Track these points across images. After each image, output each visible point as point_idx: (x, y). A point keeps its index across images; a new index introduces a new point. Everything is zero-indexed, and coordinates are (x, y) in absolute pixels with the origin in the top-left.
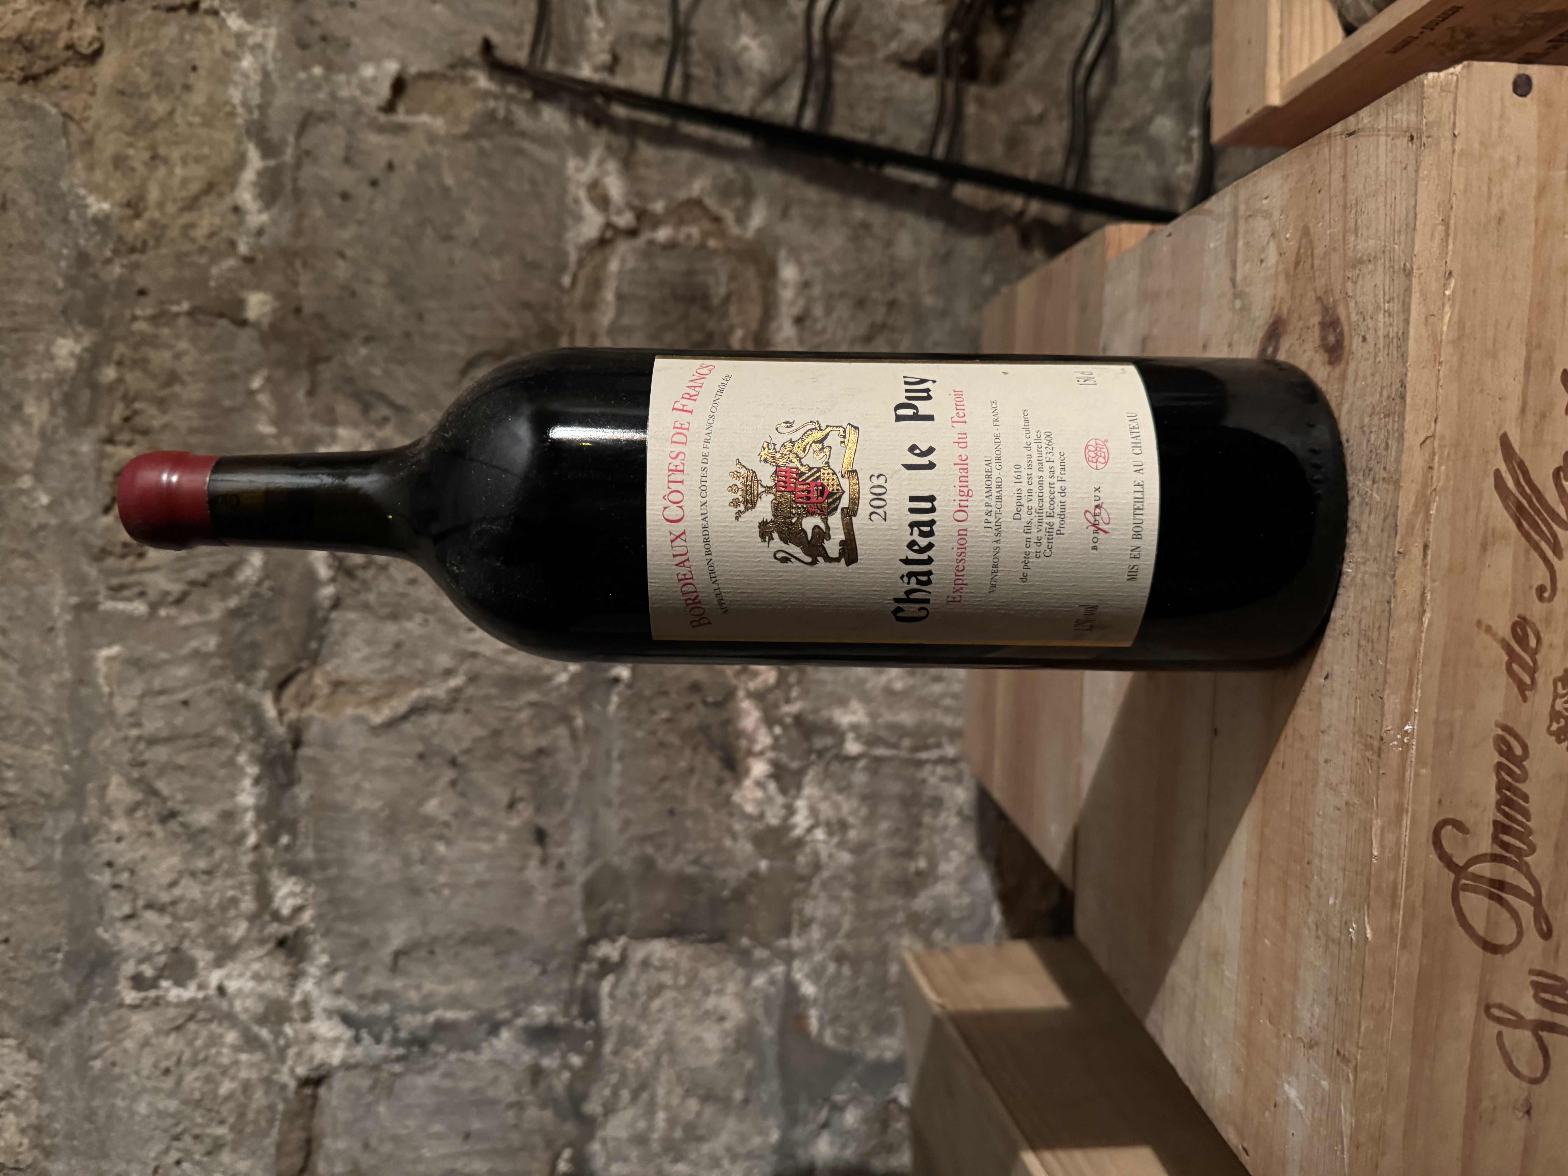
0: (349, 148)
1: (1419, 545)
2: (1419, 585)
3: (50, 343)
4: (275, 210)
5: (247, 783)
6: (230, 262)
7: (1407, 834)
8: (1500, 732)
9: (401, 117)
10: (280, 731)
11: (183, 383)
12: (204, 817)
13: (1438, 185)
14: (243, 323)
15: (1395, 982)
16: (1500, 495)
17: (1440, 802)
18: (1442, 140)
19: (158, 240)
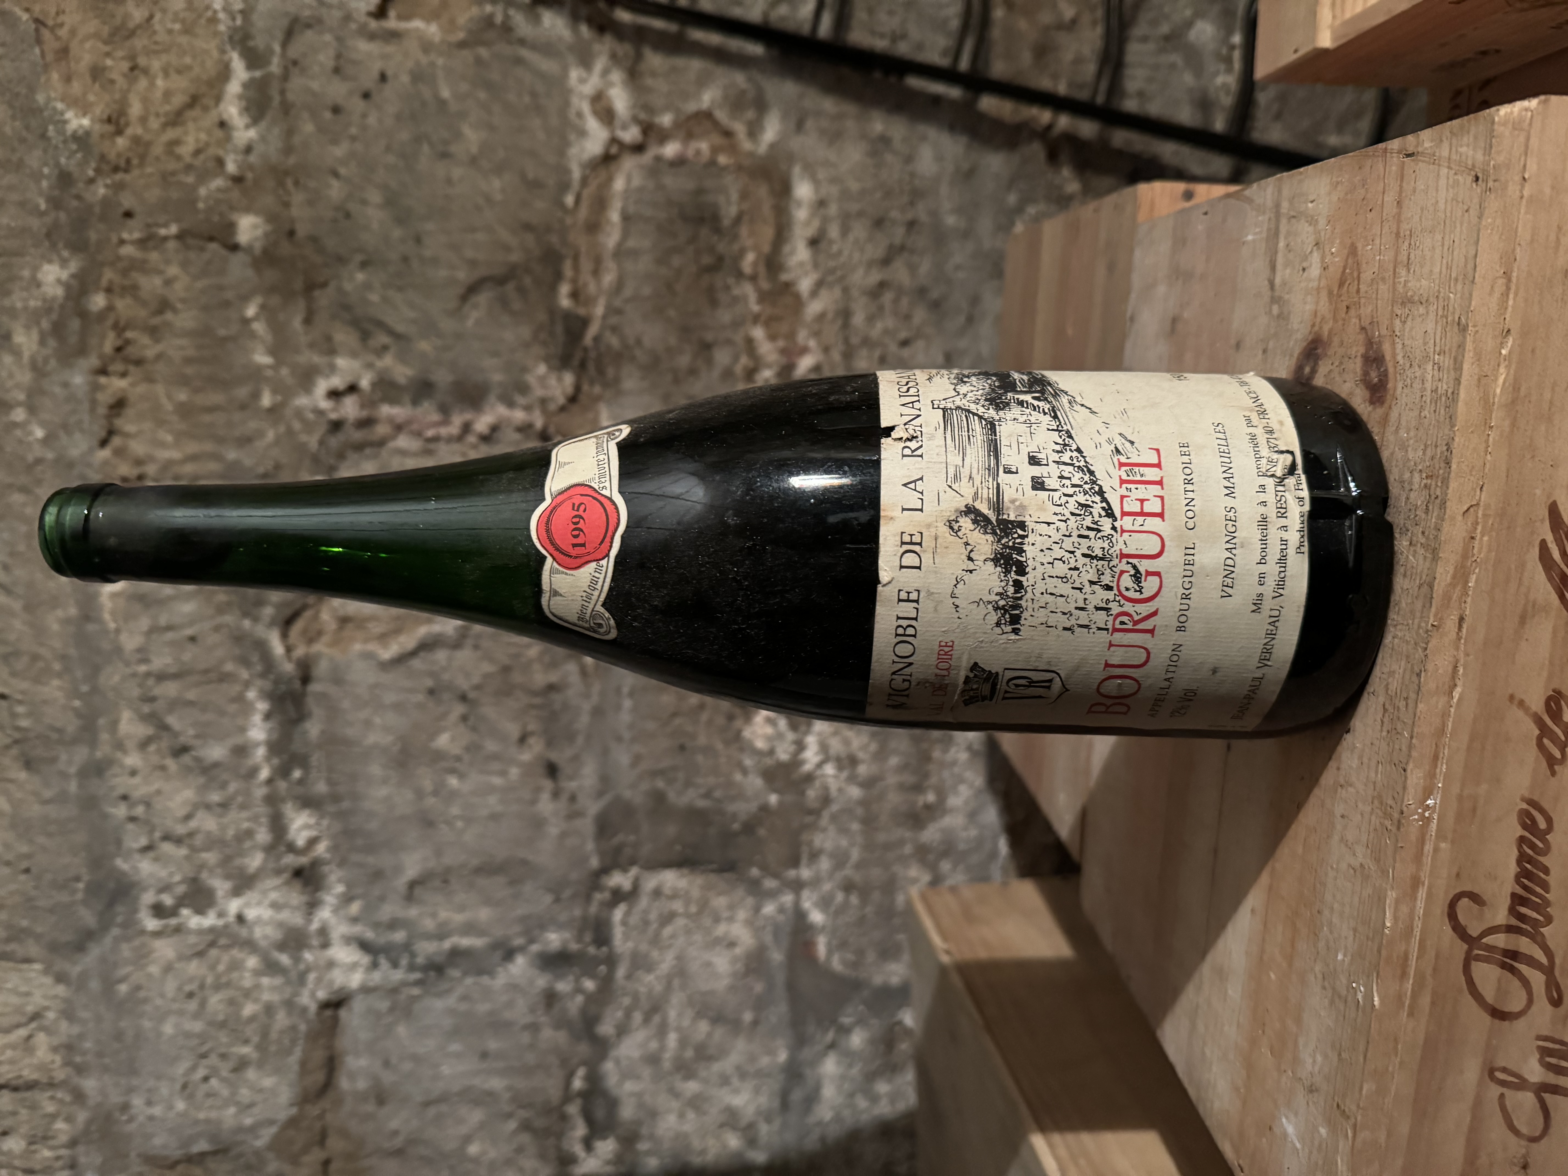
0: (339, 56)
1: (1455, 618)
2: (1451, 659)
3: (36, 269)
4: (263, 124)
5: (257, 718)
6: (218, 183)
7: (1423, 905)
8: (1525, 806)
9: (392, 23)
10: (289, 668)
11: (175, 311)
12: (216, 752)
13: (1502, 234)
14: (235, 248)
15: (1400, 1046)
16: (1544, 566)
17: (1458, 875)
18: (1510, 184)
19: (143, 158)
